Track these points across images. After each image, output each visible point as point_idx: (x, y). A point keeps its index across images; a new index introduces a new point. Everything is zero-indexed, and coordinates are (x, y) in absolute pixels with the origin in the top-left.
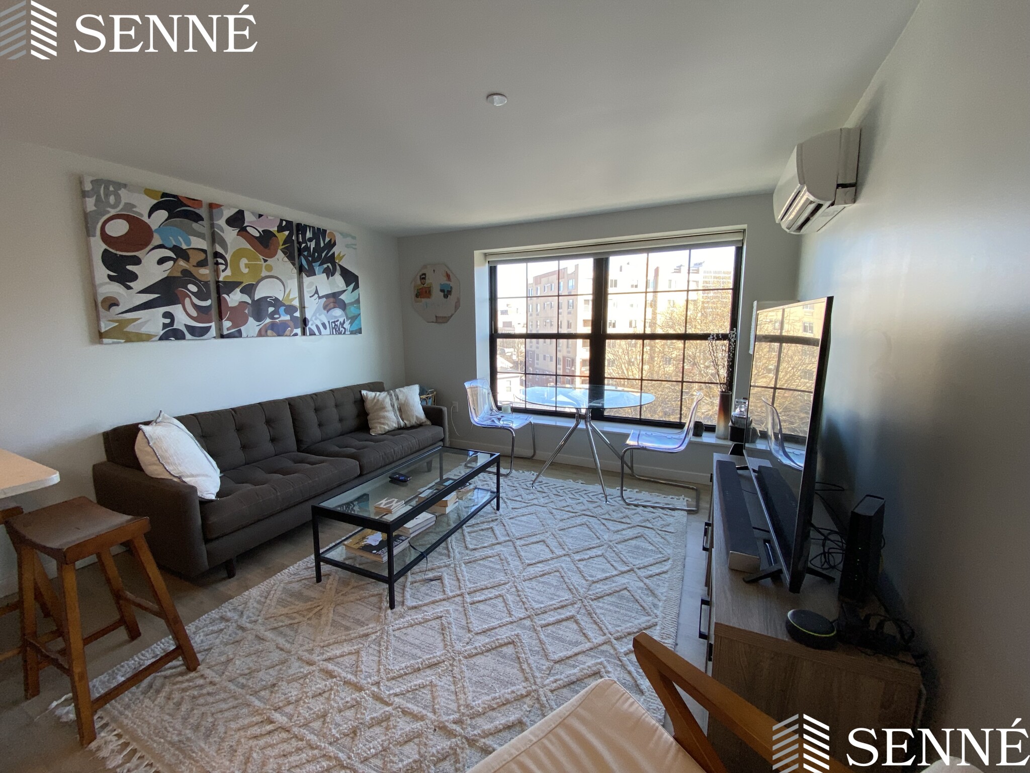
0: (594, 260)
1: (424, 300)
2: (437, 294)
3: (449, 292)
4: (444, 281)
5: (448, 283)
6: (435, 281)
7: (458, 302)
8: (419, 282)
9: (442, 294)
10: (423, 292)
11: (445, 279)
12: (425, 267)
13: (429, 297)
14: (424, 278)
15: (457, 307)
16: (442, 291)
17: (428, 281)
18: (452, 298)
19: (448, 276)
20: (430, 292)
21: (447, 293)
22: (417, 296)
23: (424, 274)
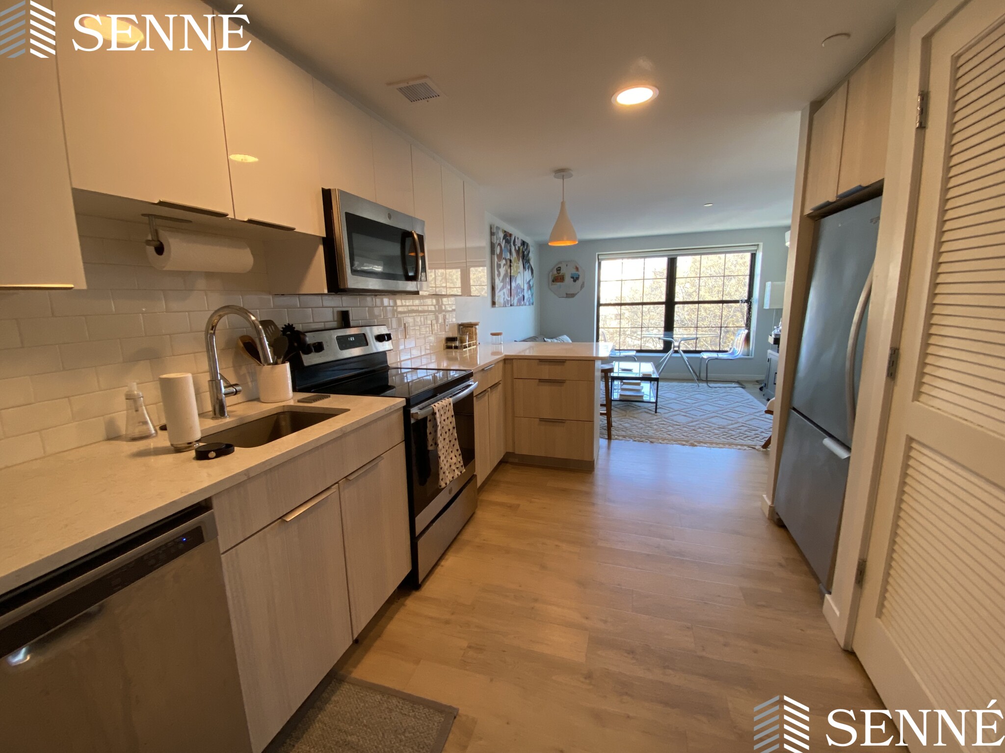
0: (669, 259)
1: (559, 284)
2: (568, 279)
3: (578, 278)
4: (574, 271)
5: (577, 272)
6: (567, 272)
7: (583, 283)
8: (555, 272)
9: (572, 279)
10: (558, 278)
11: (575, 270)
12: (560, 263)
13: (562, 282)
14: (560, 270)
15: (582, 286)
16: (572, 277)
17: (562, 272)
18: (579, 282)
19: (577, 269)
20: (563, 278)
21: (575, 279)
22: (553, 281)
23: (560, 267)
